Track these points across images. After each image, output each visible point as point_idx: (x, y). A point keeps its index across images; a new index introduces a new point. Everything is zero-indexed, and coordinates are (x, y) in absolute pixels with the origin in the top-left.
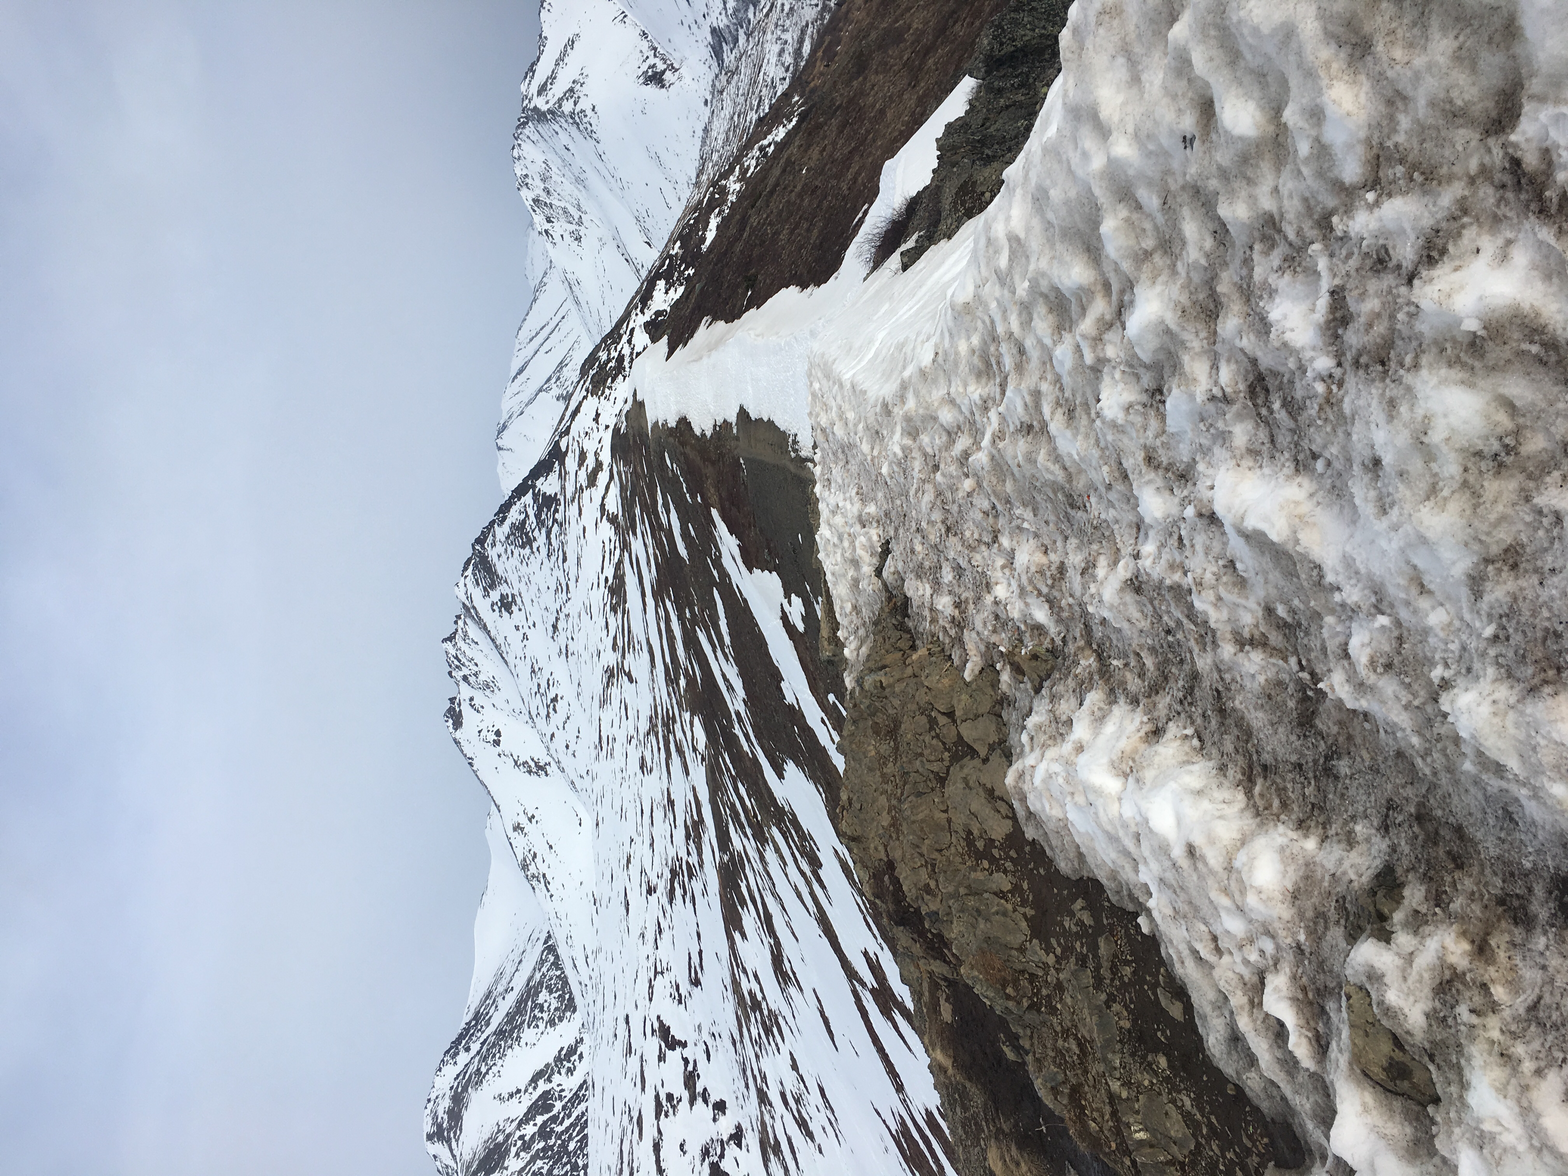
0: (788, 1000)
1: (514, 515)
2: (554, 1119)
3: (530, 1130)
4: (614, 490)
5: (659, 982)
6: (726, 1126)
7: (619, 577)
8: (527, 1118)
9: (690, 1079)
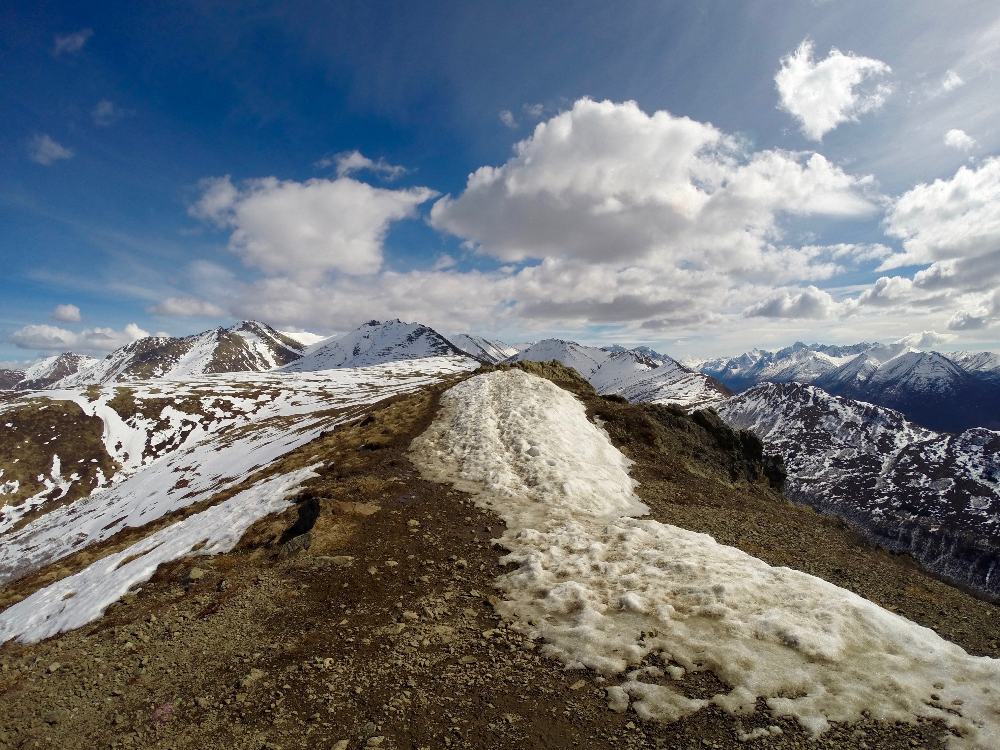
0: (293, 433)
1: (440, 341)
2: (247, 361)
3: (244, 353)
4: (450, 372)
5: (291, 392)
6: (249, 415)
7: (421, 375)
8: (248, 352)
9: (263, 403)
